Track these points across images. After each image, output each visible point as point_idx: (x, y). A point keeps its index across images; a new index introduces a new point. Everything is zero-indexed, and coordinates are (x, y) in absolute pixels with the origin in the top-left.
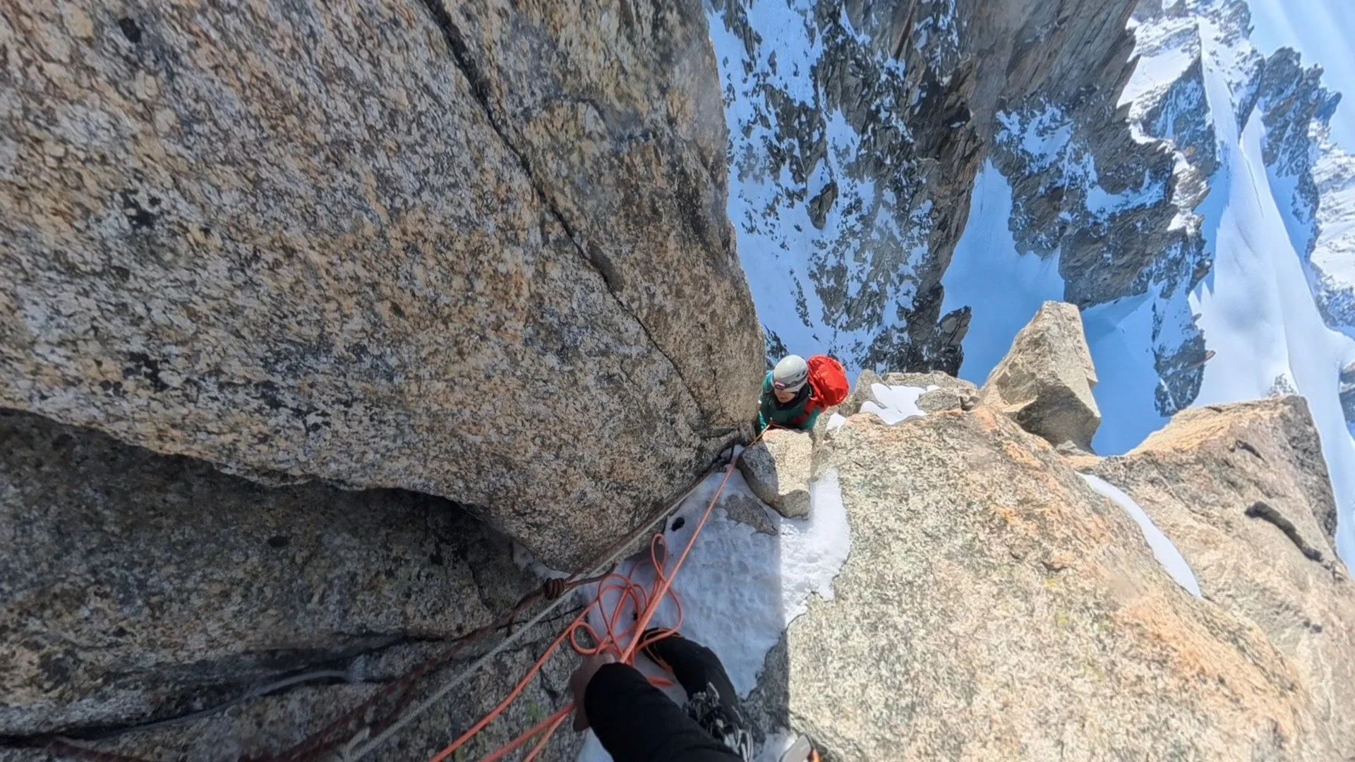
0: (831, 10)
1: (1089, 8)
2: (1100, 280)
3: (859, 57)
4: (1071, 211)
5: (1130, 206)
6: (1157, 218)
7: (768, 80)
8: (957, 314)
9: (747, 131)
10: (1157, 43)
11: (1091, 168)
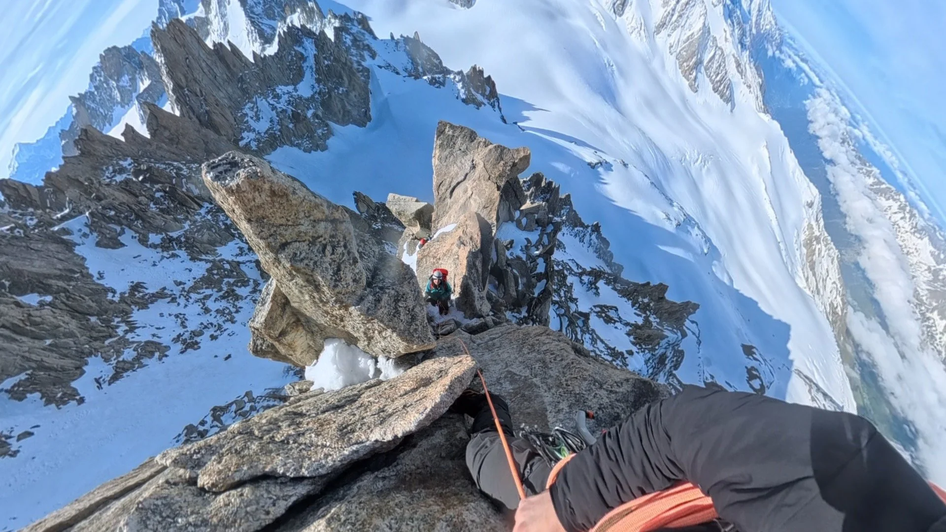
0: (168, 241)
1: (198, 74)
2: (355, 100)
3: (195, 230)
4: (308, 108)
5: (314, 66)
6: (325, 48)
7: (187, 289)
8: (356, 201)
9: (207, 311)
10: (222, 24)
11: (285, 89)
